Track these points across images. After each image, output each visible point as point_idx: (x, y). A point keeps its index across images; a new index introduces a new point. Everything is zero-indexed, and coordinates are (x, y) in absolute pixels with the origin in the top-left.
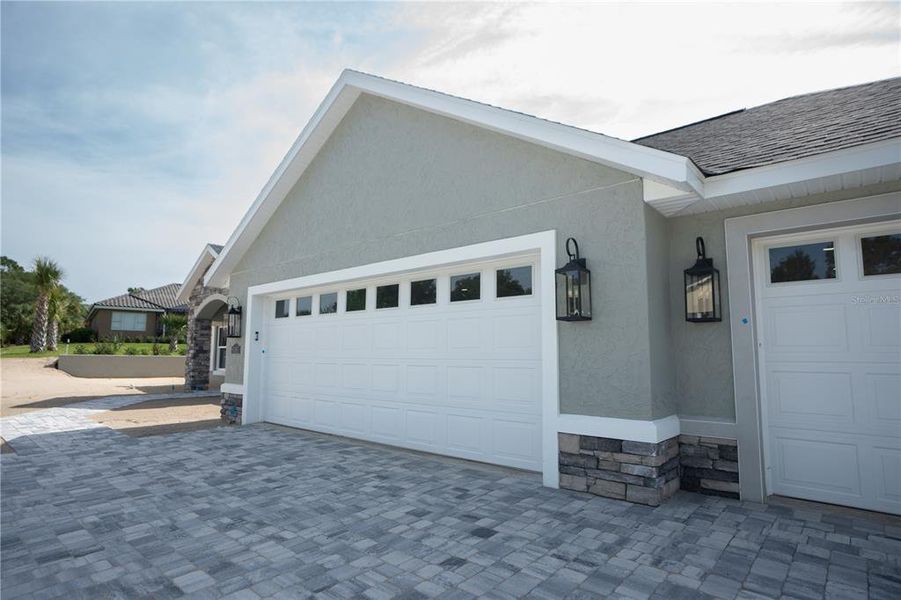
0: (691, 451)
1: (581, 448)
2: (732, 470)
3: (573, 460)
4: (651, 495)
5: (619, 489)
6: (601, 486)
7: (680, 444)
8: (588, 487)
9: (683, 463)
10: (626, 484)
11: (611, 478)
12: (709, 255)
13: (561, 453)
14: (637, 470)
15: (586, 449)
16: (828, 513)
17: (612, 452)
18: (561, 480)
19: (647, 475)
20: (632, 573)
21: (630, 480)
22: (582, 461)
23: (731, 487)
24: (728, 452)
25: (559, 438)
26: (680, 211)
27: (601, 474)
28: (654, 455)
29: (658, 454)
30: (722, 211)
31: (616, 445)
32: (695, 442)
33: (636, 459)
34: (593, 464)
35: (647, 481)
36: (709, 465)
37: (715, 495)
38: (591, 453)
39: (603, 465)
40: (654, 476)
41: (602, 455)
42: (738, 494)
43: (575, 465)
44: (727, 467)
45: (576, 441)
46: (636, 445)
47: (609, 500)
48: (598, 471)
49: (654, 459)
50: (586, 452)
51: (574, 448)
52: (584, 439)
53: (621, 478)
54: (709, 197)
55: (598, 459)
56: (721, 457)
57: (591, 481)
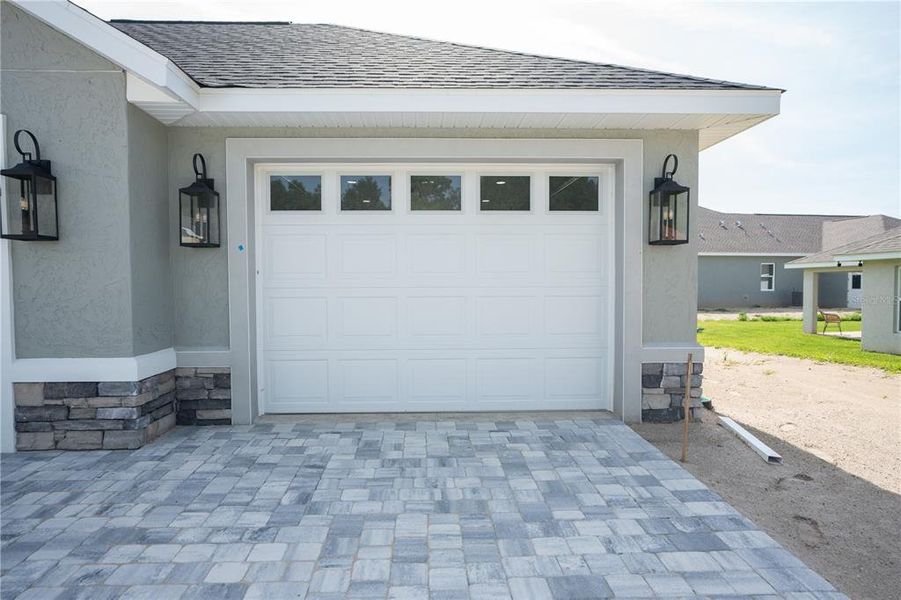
0: (187, 383)
1: (46, 398)
2: (226, 397)
3: (36, 413)
4: (131, 438)
5: (95, 437)
6: (72, 439)
7: (177, 378)
8: (56, 443)
9: (179, 397)
10: (103, 431)
11: (85, 427)
12: (210, 176)
13: (18, 408)
14: (115, 413)
15: (52, 398)
16: (301, 422)
17: (86, 397)
18: (18, 441)
19: (127, 417)
20: (64, 531)
21: (107, 426)
22: (47, 414)
23: (224, 414)
24: (222, 380)
25: (15, 389)
26: (179, 121)
27: (73, 425)
28: (135, 394)
29: (140, 392)
30: (225, 129)
31: (92, 389)
32: (192, 373)
33: (115, 401)
34: (62, 414)
35: (126, 424)
36: (204, 395)
37: (209, 424)
38: (59, 402)
39: (75, 414)
40: (135, 417)
41: (74, 403)
42: (230, 420)
43: (39, 419)
44: (220, 395)
45: (39, 390)
46: (114, 386)
47: (82, 452)
48: (69, 422)
49: (134, 398)
50: (53, 402)
51: (36, 399)
52: (49, 387)
53: (97, 425)
54: (204, 110)
55: (69, 408)
56: (216, 386)
57: (60, 435)
